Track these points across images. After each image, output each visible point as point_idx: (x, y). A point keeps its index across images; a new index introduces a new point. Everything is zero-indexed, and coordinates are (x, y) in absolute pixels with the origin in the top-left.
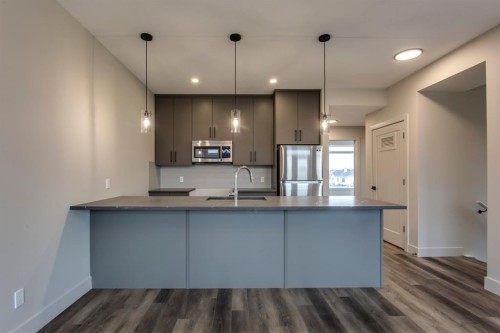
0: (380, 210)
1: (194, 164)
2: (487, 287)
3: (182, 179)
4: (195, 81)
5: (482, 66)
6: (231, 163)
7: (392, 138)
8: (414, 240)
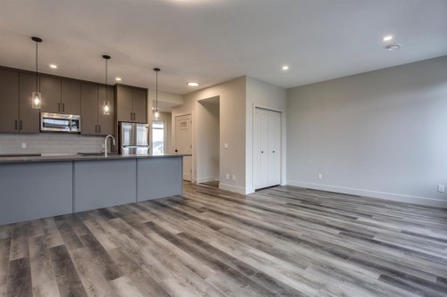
0: (181, 157)
1: (41, 132)
2: (220, 187)
3: (24, 146)
4: (53, 66)
5: (218, 97)
6: (79, 133)
7: (185, 123)
8: (196, 177)
